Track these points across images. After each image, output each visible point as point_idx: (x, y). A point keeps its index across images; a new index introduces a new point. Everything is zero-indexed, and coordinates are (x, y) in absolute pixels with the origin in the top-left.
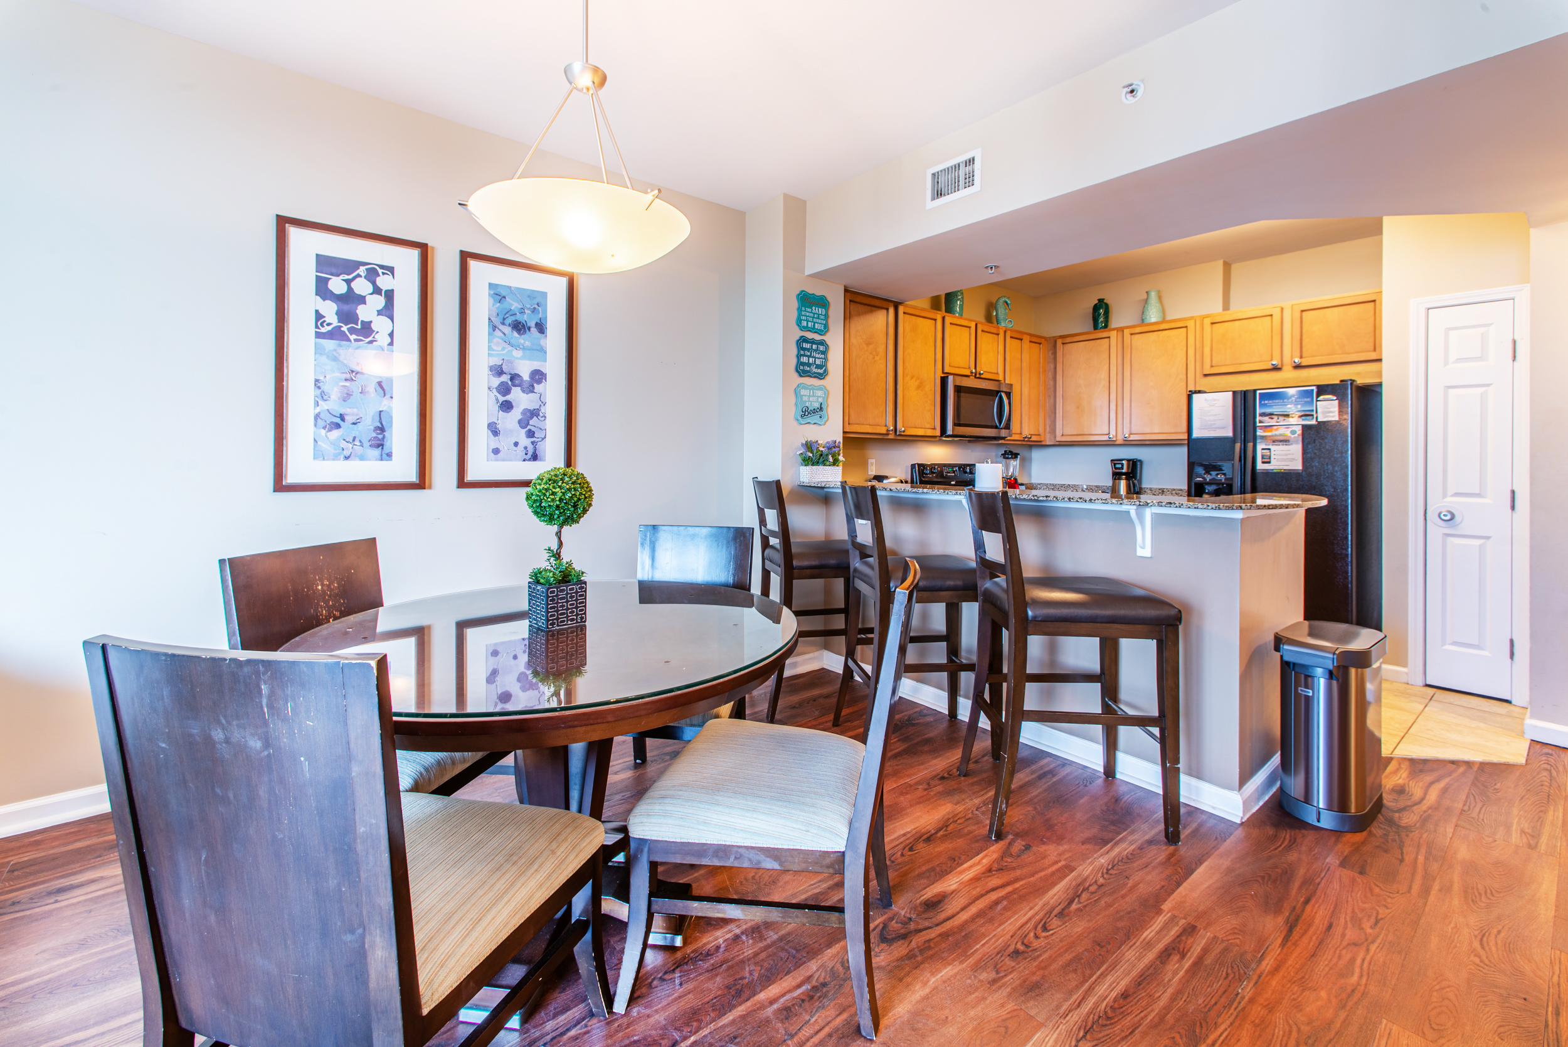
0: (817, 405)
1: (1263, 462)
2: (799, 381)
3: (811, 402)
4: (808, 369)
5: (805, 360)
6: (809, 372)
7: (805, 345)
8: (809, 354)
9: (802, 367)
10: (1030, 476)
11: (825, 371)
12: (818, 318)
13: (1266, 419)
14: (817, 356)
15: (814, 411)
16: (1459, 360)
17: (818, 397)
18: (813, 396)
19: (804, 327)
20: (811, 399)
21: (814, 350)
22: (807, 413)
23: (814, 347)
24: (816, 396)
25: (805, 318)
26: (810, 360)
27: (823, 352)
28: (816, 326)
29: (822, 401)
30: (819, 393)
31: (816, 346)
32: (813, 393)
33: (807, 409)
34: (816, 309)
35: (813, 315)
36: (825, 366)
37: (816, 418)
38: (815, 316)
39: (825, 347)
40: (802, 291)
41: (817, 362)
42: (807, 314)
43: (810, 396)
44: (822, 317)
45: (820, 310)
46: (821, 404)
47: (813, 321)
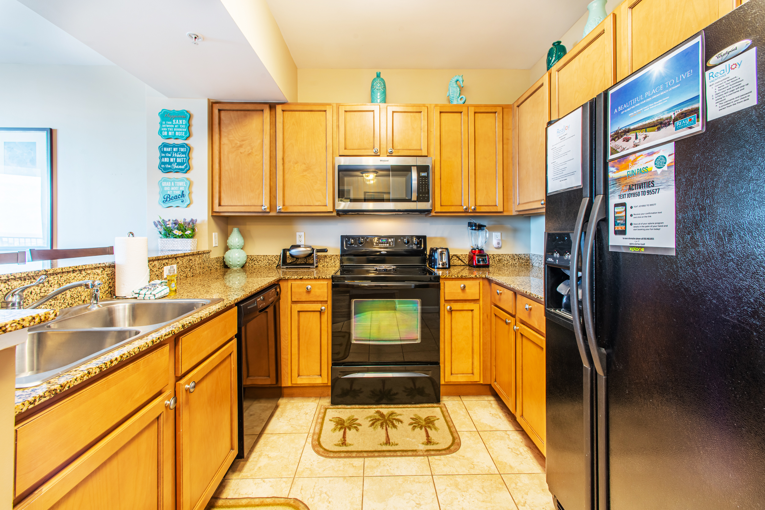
0: (179, 193)
1: (616, 233)
2: (160, 175)
3: (173, 191)
4: (170, 166)
5: (166, 160)
6: (170, 168)
7: (165, 149)
8: (170, 155)
9: (163, 166)
11: (188, 166)
12: (179, 127)
14: (178, 156)
15: (176, 197)
17: (179, 187)
18: (175, 186)
19: (164, 136)
20: (172, 189)
21: (175, 152)
22: (168, 199)
23: (175, 149)
24: (177, 186)
25: (166, 129)
26: (172, 160)
27: (183, 153)
28: (177, 134)
29: (183, 190)
30: (181, 184)
31: (177, 149)
32: (174, 184)
33: (168, 196)
34: (176, 122)
35: (173, 126)
36: (186, 163)
37: (178, 202)
38: (176, 126)
39: (185, 148)
40: (163, 110)
41: (179, 160)
42: (168, 126)
43: (171, 187)
44: (183, 126)
45: (181, 122)
46: (183, 191)
47: (173, 131)
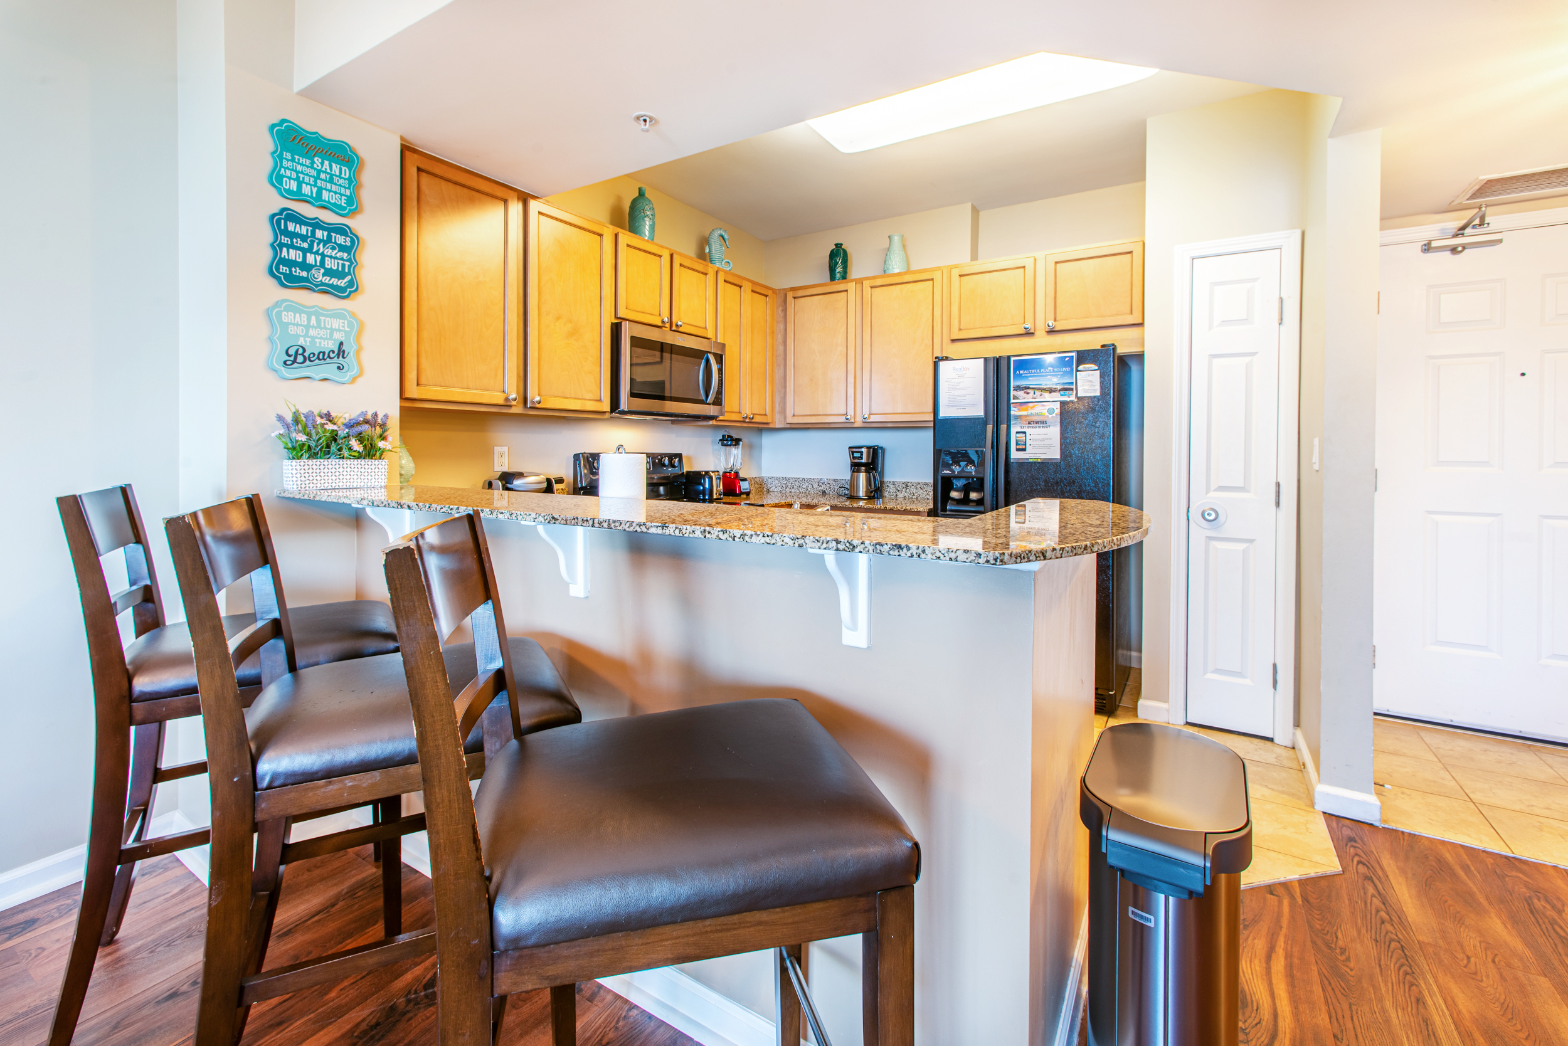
0: (330, 345)
1: (1018, 450)
2: (274, 292)
3: (313, 338)
4: (304, 274)
5: (294, 255)
6: (306, 280)
7: (291, 227)
8: (305, 245)
9: (284, 269)
10: (760, 468)
11: (351, 283)
12: (331, 181)
13: (1021, 393)
14: (328, 252)
15: (322, 356)
16: (1225, 323)
17: (332, 330)
18: (319, 326)
19: (289, 191)
20: (312, 332)
21: (320, 241)
22: (300, 359)
23: (319, 234)
24: (325, 328)
25: (294, 175)
26: (310, 259)
27: (342, 248)
28: (325, 195)
29: (343, 339)
30: (336, 323)
31: (326, 234)
32: (318, 321)
33: (301, 351)
34: (322, 164)
35: (314, 173)
36: (349, 273)
37: (328, 369)
38: (323, 176)
39: (348, 239)
40: (283, 121)
41: (329, 264)
42: (299, 168)
43: (308, 327)
44: (341, 181)
45: (336, 168)
46: (341, 344)
47: (315, 185)
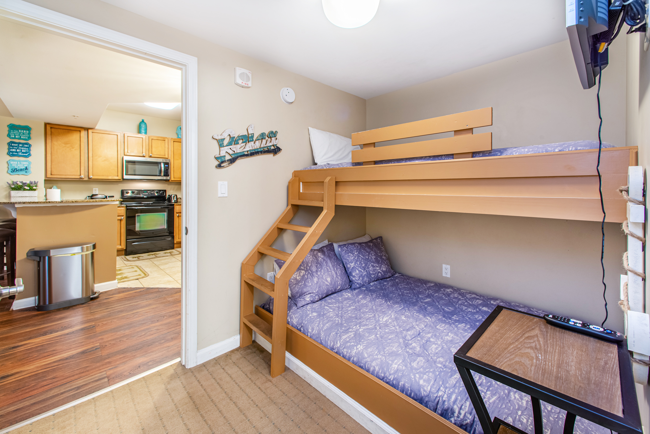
0: (23, 168)
2: (9, 158)
3: (19, 166)
4: (16, 154)
5: (14, 150)
7: (13, 145)
8: (17, 148)
9: (11, 153)
11: (29, 154)
12: (23, 134)
15: (21, 170)
17: (24, 165)
19: (12, 138)
21: (20, 147)
22: (15, 171)
23: (20, 145)
24: (22, 164)
25: (14, 134)
26: (18, 150)
27: (26, 147)
28: (22, 137)
29: (27, 166)
30: (25, 163)
31: (22, 145)
32: (20, 163)
33: (15, 169)
34: (21, 131)
35: (19, 133)
36: (29, 152)
37: (24, 172)
38: (21, 133)
39: (28, 146)
40: (10, 124)
41: (23, 151)
42: (15, 133)
43: (17, 164)
44: (26, 134)
45: (25, 131)
46: (27, 167)
47: (19, 135)
